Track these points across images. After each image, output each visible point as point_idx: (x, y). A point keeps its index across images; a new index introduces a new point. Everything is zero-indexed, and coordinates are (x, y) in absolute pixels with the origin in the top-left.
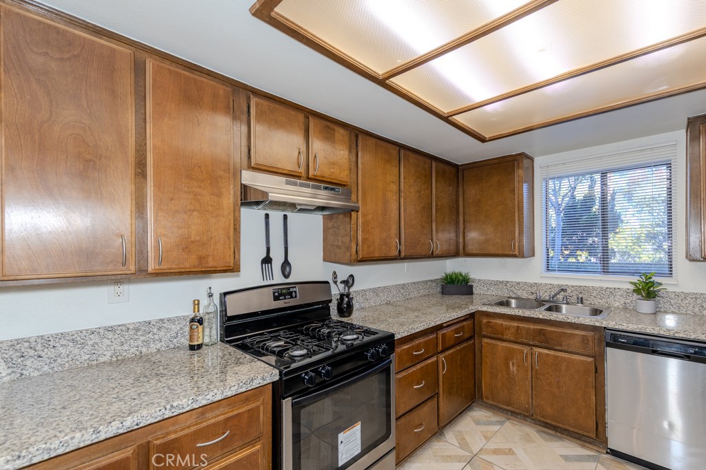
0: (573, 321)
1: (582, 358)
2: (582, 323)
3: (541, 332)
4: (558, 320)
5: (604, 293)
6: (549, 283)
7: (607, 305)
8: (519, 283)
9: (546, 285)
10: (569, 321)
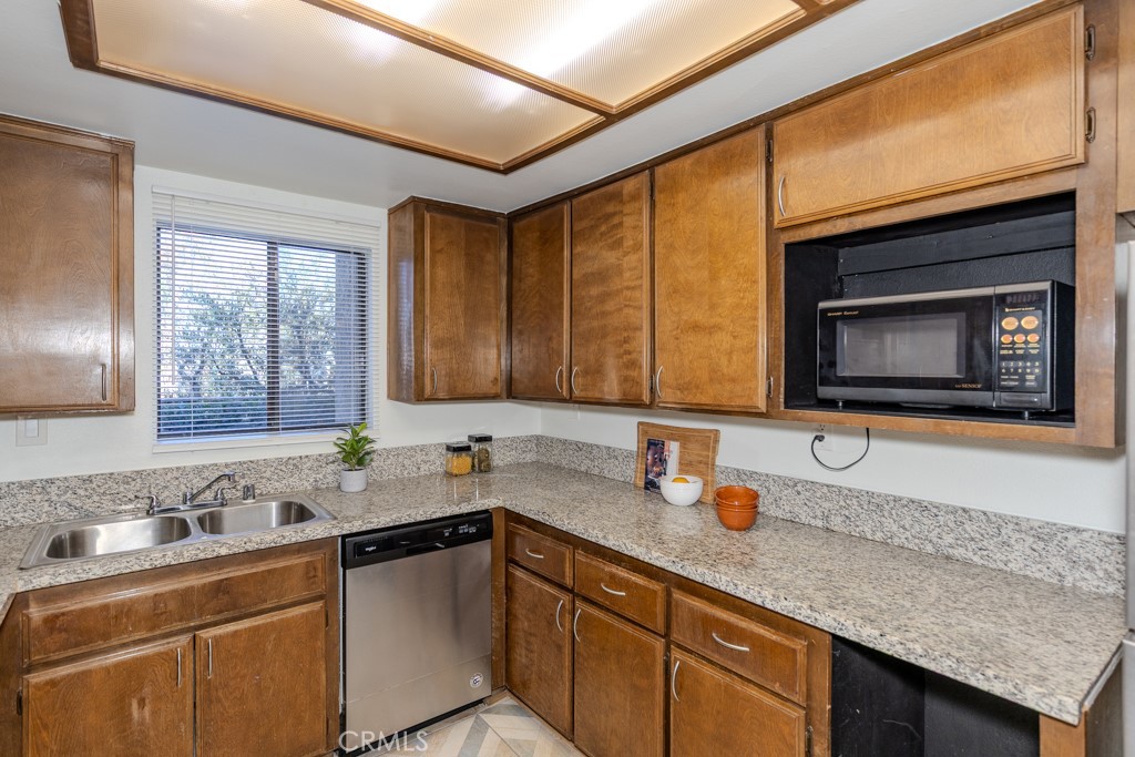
0: (294, 540)
1: (304, 609)
2: (310, 538)
3: (220, 588)
4: (262, 547)
5: (284, 469)
6: (173, 465)
7: (288, 490)
8: (89, 479)
9: (167, 471)
10: (284, 542)
